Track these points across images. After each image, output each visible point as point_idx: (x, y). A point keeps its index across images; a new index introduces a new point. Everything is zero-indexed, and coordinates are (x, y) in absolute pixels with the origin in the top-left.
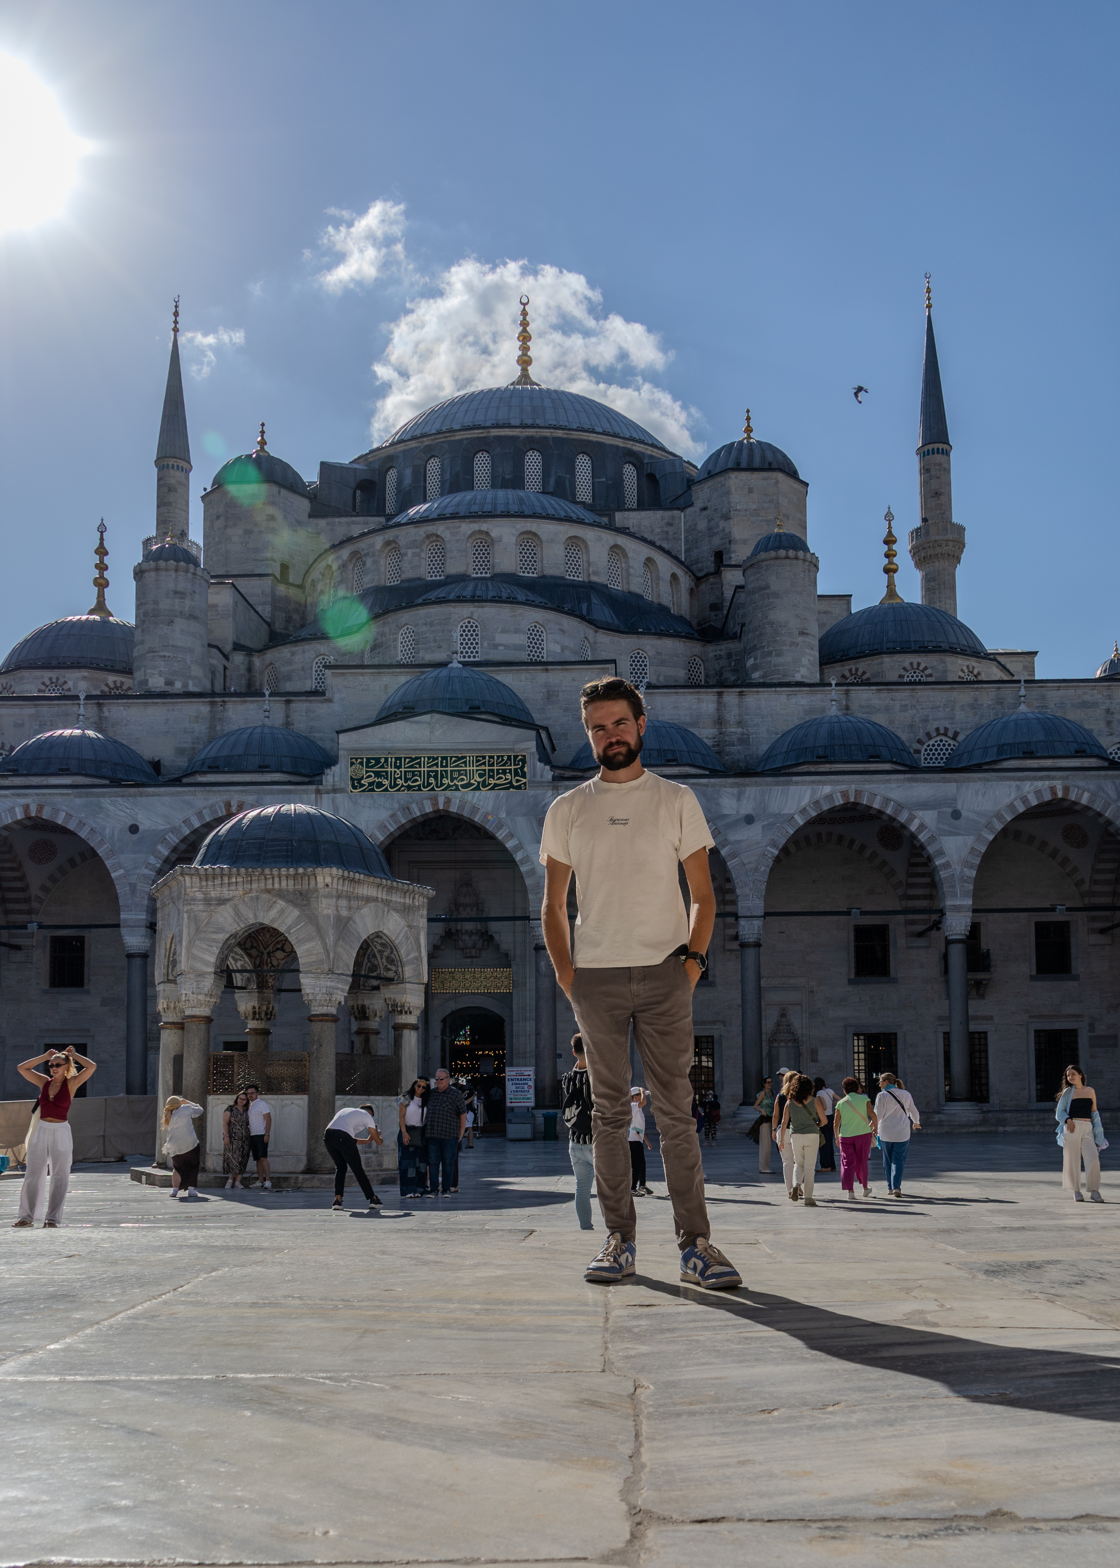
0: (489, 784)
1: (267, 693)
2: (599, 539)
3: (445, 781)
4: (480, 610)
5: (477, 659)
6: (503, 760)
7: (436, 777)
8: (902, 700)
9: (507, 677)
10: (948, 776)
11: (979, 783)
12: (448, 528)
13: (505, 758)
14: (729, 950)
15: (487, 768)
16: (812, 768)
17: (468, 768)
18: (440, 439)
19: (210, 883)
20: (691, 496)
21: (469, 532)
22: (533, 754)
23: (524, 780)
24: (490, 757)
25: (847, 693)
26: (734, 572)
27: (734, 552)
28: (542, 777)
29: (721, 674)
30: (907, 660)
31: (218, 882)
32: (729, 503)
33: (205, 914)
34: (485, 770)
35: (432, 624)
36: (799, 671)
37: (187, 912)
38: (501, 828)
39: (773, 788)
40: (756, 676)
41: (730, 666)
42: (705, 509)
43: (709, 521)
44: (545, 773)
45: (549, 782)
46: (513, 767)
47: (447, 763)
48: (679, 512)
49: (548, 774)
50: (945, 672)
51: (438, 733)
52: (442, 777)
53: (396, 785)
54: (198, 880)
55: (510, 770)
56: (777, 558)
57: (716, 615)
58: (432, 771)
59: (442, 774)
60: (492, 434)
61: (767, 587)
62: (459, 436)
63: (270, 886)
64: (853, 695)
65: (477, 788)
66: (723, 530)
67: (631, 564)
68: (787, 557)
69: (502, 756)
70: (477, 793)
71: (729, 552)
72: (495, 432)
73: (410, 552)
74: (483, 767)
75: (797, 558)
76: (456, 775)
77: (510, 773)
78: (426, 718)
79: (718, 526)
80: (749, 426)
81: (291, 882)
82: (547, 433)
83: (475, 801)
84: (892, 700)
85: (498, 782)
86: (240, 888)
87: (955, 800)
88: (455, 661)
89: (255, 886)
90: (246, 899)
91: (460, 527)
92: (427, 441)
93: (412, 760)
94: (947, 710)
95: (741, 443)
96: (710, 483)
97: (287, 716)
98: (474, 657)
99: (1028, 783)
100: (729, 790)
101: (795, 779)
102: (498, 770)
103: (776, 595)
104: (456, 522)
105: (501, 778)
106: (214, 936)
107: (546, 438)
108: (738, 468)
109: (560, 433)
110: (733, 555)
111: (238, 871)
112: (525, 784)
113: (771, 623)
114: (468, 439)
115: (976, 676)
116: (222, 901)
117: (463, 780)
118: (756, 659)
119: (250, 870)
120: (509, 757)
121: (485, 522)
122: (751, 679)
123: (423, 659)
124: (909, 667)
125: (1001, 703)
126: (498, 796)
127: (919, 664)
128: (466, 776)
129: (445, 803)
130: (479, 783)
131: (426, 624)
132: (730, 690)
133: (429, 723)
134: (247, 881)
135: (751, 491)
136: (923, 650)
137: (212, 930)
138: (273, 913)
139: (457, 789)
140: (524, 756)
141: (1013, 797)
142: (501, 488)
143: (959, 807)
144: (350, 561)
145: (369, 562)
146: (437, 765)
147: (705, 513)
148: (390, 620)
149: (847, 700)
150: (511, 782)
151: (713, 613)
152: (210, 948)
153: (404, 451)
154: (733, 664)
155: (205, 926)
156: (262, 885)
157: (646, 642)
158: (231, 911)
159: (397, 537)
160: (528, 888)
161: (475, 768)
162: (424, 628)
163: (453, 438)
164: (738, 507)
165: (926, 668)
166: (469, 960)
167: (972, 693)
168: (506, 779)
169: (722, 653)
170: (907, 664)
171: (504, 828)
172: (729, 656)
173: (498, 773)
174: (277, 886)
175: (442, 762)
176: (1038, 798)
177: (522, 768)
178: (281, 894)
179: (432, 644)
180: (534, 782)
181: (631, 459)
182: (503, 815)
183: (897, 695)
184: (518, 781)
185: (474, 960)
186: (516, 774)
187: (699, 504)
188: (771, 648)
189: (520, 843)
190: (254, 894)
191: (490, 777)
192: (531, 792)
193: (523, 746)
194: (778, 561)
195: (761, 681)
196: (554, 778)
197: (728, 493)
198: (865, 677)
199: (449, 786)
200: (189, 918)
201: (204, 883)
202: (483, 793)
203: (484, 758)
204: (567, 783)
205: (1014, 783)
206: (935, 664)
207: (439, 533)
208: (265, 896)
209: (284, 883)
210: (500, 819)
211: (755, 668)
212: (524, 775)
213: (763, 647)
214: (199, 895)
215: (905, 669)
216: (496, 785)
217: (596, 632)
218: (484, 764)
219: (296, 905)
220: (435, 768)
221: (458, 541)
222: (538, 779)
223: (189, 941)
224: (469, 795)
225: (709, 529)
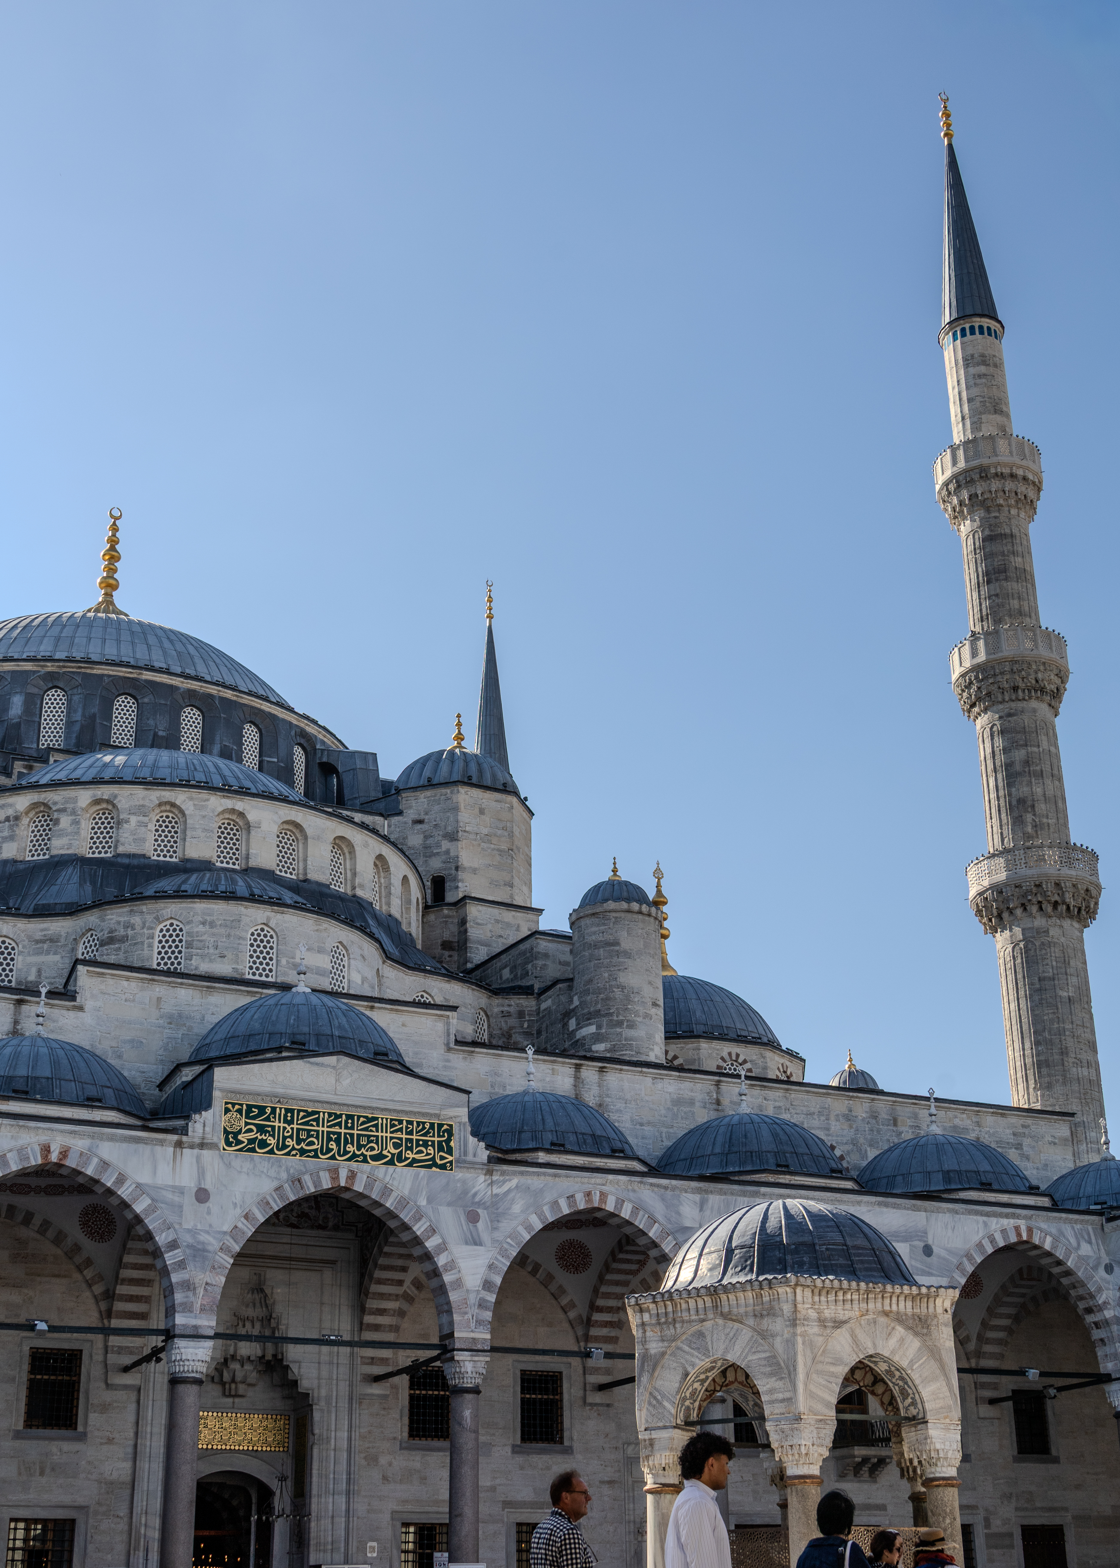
0: (408, 1159)
1: (44, 991)
3: (350, 1148)
4: (279, 916)
5: (270, 979)
6: (424, 1128)
7: (338, 1141)
10: (918, 1203)
11: (947, 1215)
12: (191, 799)
13: (427, 1126)
14: (591, 1404)
15: (404, 1136)
16: (771, 1178)
17: (380, 1134)
18: (71, 668)
19: (823, 1298)
20: (398, 803)
21: (220, 809)
22: (464, 1124)
23: (450, 1158)
24: (409, 1122)
25: (718, 1084)
26: (480, 908)
27: (462, 881)
28: (475, 1156)
29: (510, 1036)
30: (726, 1048)
31: (832, 1297)
32: (457, 821)
33: (821, 1339)
34: (401, 1139)
35: (212, 924)
36: (652, 1050)
37: (801, 1336)
38: (420, 1219)
39: (739, 1198)
40: (599, 1048)
41: (522, 1027)
42: (421, 822)
43: (426, 837)
44: (479, 1150)
45: (483, 1164)
46: (436, 1139)
47: (353, 1123)
48: (382, 819)
49: (483, 1154)
50: (765, 1068)
51: (346, 1082)
52: (346, 1143)
53: (285, 1146)
54: (810, 1294)
55: (433, 1142)
56: (629, 911)
57: (450, 956)
58: (334, 1133)
59: (346, 1139)
60: (144, 677)
61: (616, 943)
62: (98, 671)
63: (887, 1308)
65: (391, 1163)
66: (447, 852)
67: (392, 881)
68: (640, 912)
69: (424, 1123)
70: (391, 1168)
71: (455, 879)
72: (148, 676)
73: (134, 820)
74: (398, 1135)
75: (649, 915)
76: (364, 1142)
77: (433, 1146)
78: (332, 1060)
79: (439, 846)
80: (459, 733)
81: (909, 1304)
82: (213, 690)
83: (387, 1179)
85: (417, 1157)
86: (856, 1306)
87: (925, 1233)
88: (302, 984)
89: (871, 1305)
90: (863, 1322)
91: (208, 800)
92: (50, 667)
93: (309, 1114)
94: (823, 1118)
95: (452, 753)
96: (429, 793)
97: (16, 1022)
98: (267, 976)
99: (994, 1220)
100: (690, 1196)
101: (763, 1190)
102: (417, 1141)
103: (627, 954)
104: (204, 794)
105: (421, 1152)
106: (832, 1369)
107: (211, 696)
108: (468, 782)
109: (228, 694)
110: (460, 884)
111: (858, 1285)
112: (451, 1162)
113: (622, 988)
114: (109, 676)
116: (839, 1324)
117: (373, 1149)
118: (599, 1027)
119: (871, 1285)
120: (432, 1125)
122: (590, 1050)
123: (196, 968)
124: (727, 1057)
125: (876, 1118)
126: (417, 1175)
127: (738, 1055)
128: (377, 1143)
129: (348, 1177)
130: (393, 1155)
131: (204, 923)
132: (590, 1063)
133: (334, 1067)
134: (863, 1299)
135: (482, 812)
136: (741, 1039)
137: (830, 1360)
138: (893, 1342)
139: (365, 1161)
140: (451, 1126)
141: (981, 1235)
143: (930, 1242)
144: (27, 813)
145: (65, 821)
146: (339, 1124)
147: (419, 826)
148: (144, 908)
149: (718, 1093)
150: (433, 1159)
151: (447, 953)
152: (829, 1385)
153: (13, 672)
154: (526, 1025)
155: (821, 1355)
156: (879, 1305)
157: (433, 983)
158: (848, 1336)
159: (116, 797)
160: (454, 1305)
161: (389, 1135)
162: (201, 928)
163: (88, 671)
164: (467, 829)
165: (745, 1062)
166: (230, 1400)
167: (847, 1102)
168: (428, 1154)
169: (512, 1009)
170: (725, 1054)
171: (424, 1220)
173: (418, 1145)
174: (894, 1307)
175: (346, 1123)
176: (1004, 1239)
177: (448, 1141)
178: (900, 1319)
179: (211, 951)
180: (465, 1162)
181: (302, 741)
182: (423, 1202)
184: (442, 1158)
185: (237, 1400)
186: (441, 1149)
187: (411, 814)
188: (621, 1018)
189: (444, 1243)
190: (871, 1316)
191: (407, 1148)
192: (458, 1174)
193: (451, 1112)
194: (629, 915)
195: (608, 1055)
196: (490, 1160)
197: (456, 809)
198: (676, 1063)
199: (354, 1156)
200: (803, 1344)
201: (816, 1298)
202: (399, 1170)
203: (401, 1122)
204: (505, 1167)
205: (981, 1219)
206: (754, 1057)
207: (178, 803)
208: (883, 1320)
209: (902, 1304)
210: (419, 1207)
211: (598, 1038)
212: (450, 1151)
213: (611, 1014)
214: (813, 1314)
215: (723, 1059)
216: (414, 1161)
217: (384, 962)
218: (401, 1130)
219: (916, 1334)
220: (336, 1129)
221: (204, 817)
222: (470, 1158)
223: (808, 1375)
224: (380, 1170)
225: (426, 847)
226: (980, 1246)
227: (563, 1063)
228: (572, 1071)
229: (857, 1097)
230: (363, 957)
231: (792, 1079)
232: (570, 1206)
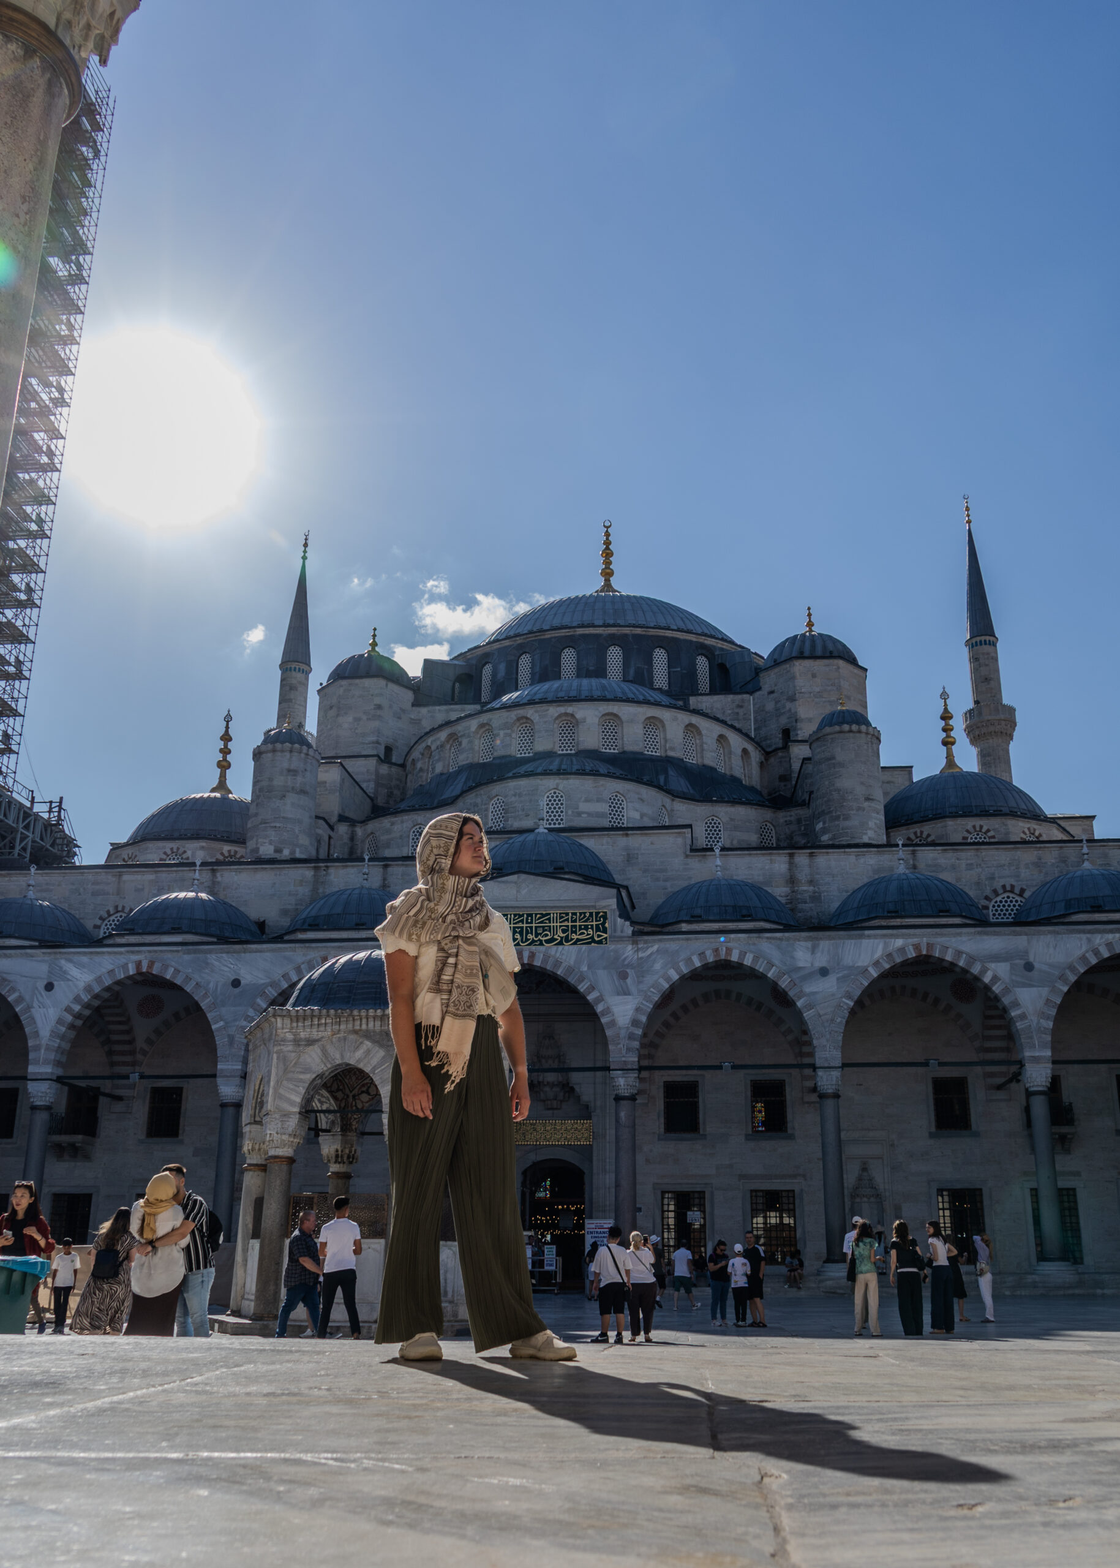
0: (572, 939)
1: (367, 858)
2: (675, 719)
3: (530, 937)
4: (565, 782)
5: (561, 826)
6: (585, 916)
7: (521, 933)
8: (967, 859)
9: (589, 842)
10: (1018, 929)
11: (1049, 936)
12: (536, 712)
13: (587, 915)
14: (808, 1102)
15: (570, 924)
16: (883, 923)
17: (552, 924)
18: (532, 637)
19: (300, 1024)
20: (759, 682)
21: (556, 715)
22: (614, 910)
23: (605, 935)
24: (573, 914)
25: (914, 853)
26: (801, 747)
27: (801, 729)
28: (622, 932)
29: (792, 838)
30: (970, 823)
31: (308, 1023)
32: (795, 687)
33: (293, 1054)
34: (568, 926)
35: (520, 795)
36: (866, 834)
37: (276, 1053)
38: (583, 981)
39: (847, 941)
40: (825, 838)
41: (800, 830)
42: (772, 692)
43: (776, 703)
44: (625, 928)
45: (629, 937)
46: (594, 923)
47: (532, 919)
48: (748, 696)
49: (629, 930)
50: (1007, 833)
51: (524, 892)
52: (527, 933)
54: (289, 1021)
55: (592, 926)
56: (839, 730)
57: (785, 786)
58: (518, 928)
59: (527, 930)
60: (578, 633)
61: (833, 758)
62: (548, 636)
63: (357, 1027)
64: (919, 855)
65: (560, 943)
66: (790, 710)
67: (704, 740)
68: (851, 731)
69: (585, 913)
70: (560, 947)
71: (795, 729)
72: (580, 631)
73: (502, 733)
74: (566, 923)
75: (861, 732)
76: (540, 931)
77: (592, 928)
78: (514, 878)
79: (784, 707)
80: (811, 621)
81: (378, 1023)
82: (627, 631)
83: (558, 955)
84: (958, 859)
85: (580, 937)
86: (329, 1029)
87: (1027, 952)
88: (541, 827)
89: (343, 1027)
90: (334, 1040)
91: (548, 710)
92: (519, 640)
94: (1012, 868)
95: (804, 635)
96: (776, 671)
97: (385, 880)
98: (559, 824)
99: (1098, 936)
100: (802, 943)
101: (867, 932)
102: (580, 926)
103: (842, 765)
104: (544, 707)
105: (583, 933)
106: (302, 1076)
107: (626, 635)
108: (802, 657)
109: (638, 631)
110: (799, 732)
111: (328, 1012)
112: (606, 938)
113: (838, 790)
114: (555, 637)
115: (1037, 838)
116: (311, 1042)
117: (546, 935)
118: (824, 823)
119: (339, 1011)
120: (591, 914)
121: (571, 706)
122: (820, 841)
123: (511, 826)
124: (972, 830)
125: (1064, 862)
126: (580, 951)
127: (981, 827)
128: (550, 931)
129: (529, 957)
130: (562, 938)
131: (515, 795)
132: (801, 851)
133: (515, 883)
134: (336, 1022)
135: (815, 676)
136: (985, 814)
137: (300, 1070)
138: (359, 1054)
139: (541, 944)
140: (606, 913)
141: (1084, 949)
142: (586, 677)
143: (1031, 959)
144: (448, 741)
145: (465, 742)
146: (522, 921)
147: (772, 696)
148: (482, 792)
149: (914, 860)
150: (592, 937)
151: (782, 784)
152: (297, 1089)
153: (499, 649)
154: (803, 828)
155: (293, 1066)
156: (350, 1026)
157: (720, 809)
158: (319, 1051)
159: (491, 720)
160: (609, 1039)
161: (558, 924)
162: (513, 799)
163: (542, 637)
164: (803, 690)
165: (988, 831)
166: (555, 1112)
167: (1036, 852)
168: (588, 934)
169: (792, 819)
170: (969, 827)
171: (586, 981)
172: (799, 821)
173: (580, 930)
174: (364, 1027)
175: (527, 919)
176: (1109, 951)
177: (603, 924)
178: (367, 1035)
179: (520, 813)
180: (615, 937)
181: (704, 652)
182: (585, 968)
183: (963, 855)
184: (599, 936)
185: (558, 1112)
186: (598, 929)
187: (766, 688)
188: (839, 813)
189: (601, 995)
190: (342, 1035)
191: (572, 932)
192: (612, 947)
193: (603, 903)
194: (840, 733)
195: (831, 843)
196: (634, 933)
197: (793, 678)
198: (929, 839)
199: (533, 941)
200: (278, 1058)
201: (295, 1025)
202: (566, 948)
203: (567, 914)
204: (646, 938)
205: (1084, 936)
206: (997, 826)
207: (528, 716)
208: (352, 1037)
209: (371, 1024)
210: (582, 972)
211: (824, 831)
212: (605, 931)
213: (830, 812)
214: (290, 1036)
215: (968, 831)
216: (578, 940)
217: (673, 800)
218: (567, 920)
219: (381, 1046)
220: (520, 925)
221: (545, 722)
222: (619, 933)
223: (277, 1082)
224: (553, 950)
225: (777, 710)
226: (1083, 958)
227: (779, 854)
228: (786, 859)
229: (1045, 847)
230: (642, 800)
231: (1041, 839)
232: (701, 960)
